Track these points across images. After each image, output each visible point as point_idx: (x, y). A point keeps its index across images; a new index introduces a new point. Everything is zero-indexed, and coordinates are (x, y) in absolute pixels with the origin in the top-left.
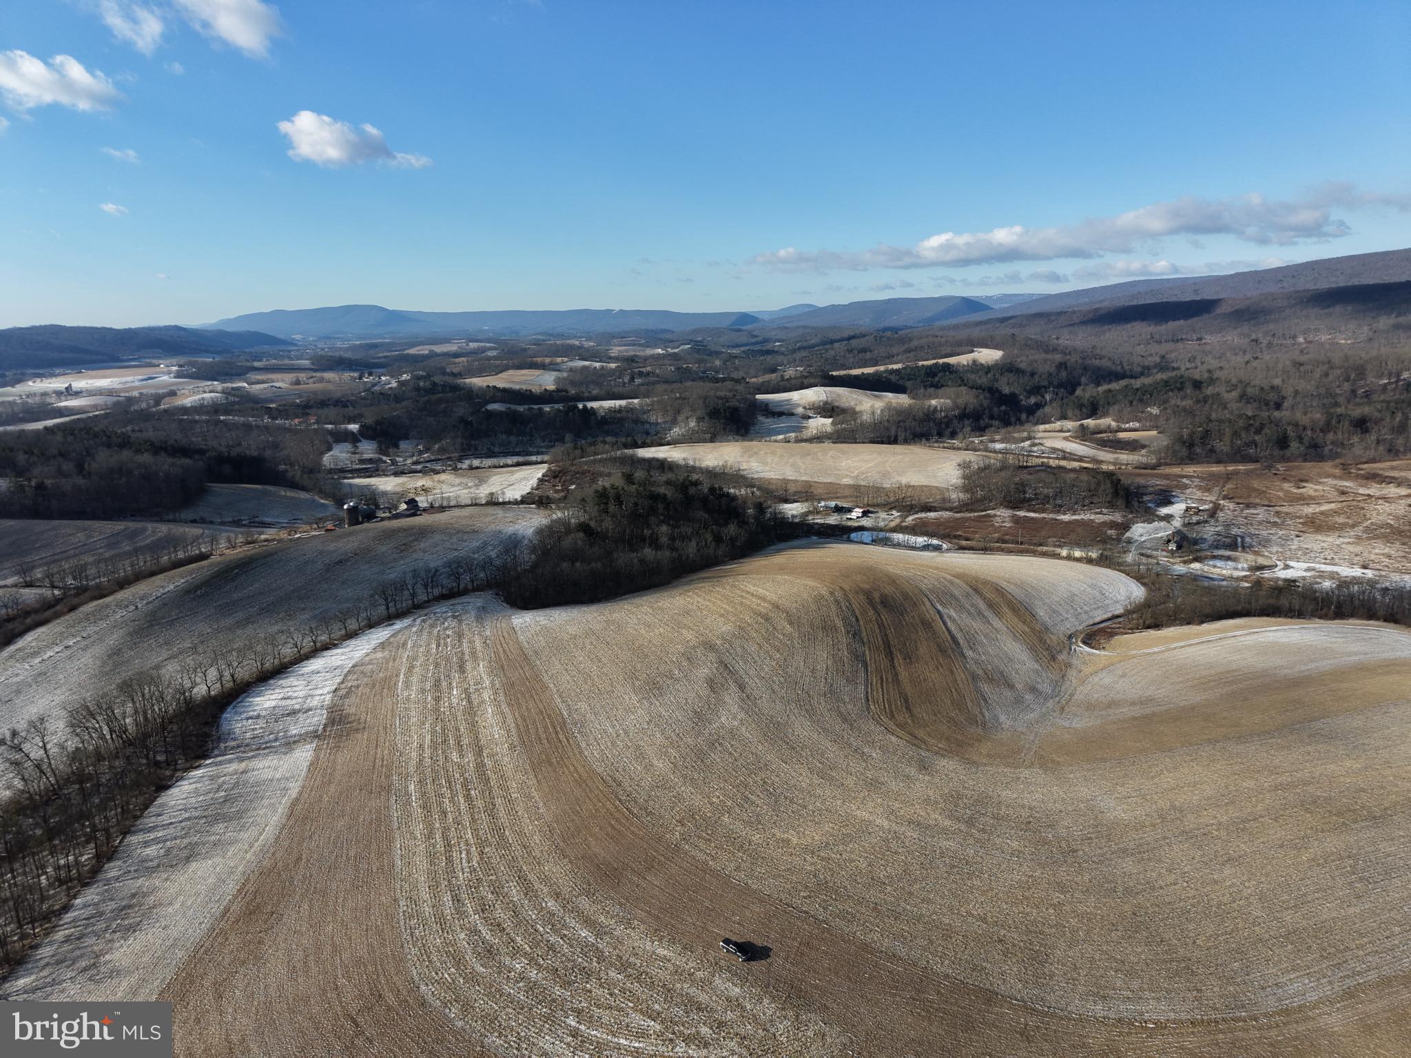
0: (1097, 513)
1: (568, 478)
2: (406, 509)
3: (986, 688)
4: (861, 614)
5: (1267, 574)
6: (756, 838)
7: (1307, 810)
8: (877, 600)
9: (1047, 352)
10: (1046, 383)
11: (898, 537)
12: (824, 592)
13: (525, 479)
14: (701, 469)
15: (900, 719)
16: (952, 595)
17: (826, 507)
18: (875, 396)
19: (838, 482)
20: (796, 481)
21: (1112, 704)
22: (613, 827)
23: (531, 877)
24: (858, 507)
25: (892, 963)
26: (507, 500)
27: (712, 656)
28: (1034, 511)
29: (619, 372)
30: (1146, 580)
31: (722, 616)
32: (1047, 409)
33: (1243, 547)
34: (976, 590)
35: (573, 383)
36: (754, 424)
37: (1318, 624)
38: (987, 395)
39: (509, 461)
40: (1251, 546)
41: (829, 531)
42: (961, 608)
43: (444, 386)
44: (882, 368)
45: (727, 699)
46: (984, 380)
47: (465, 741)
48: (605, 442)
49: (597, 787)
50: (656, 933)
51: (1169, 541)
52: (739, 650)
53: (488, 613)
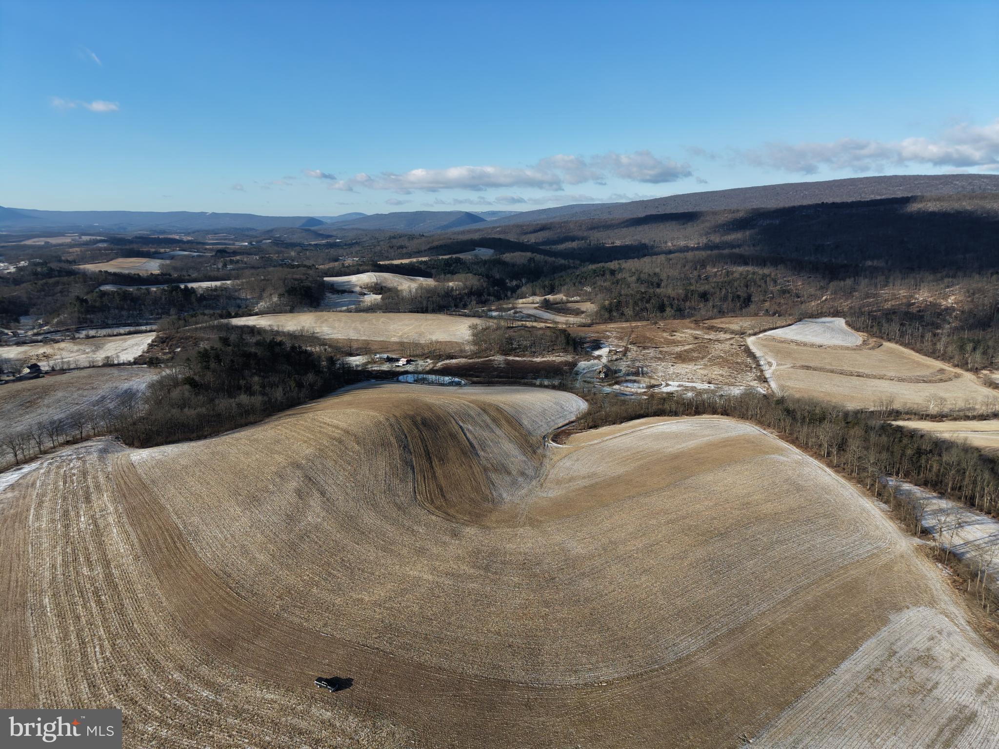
0: (556, 356)
1: (174, 343)
2: (29, 373)
3: (493, 476)
4: (409, 433)
5: (656, 390)
6: (338, 601)
7: (686, 535)
8: (420, 422)
9: (525, 251)
10: (522, 271)
11: (432, 377)
12: (382, 420)
13: (136, 344)
14: (283, 332)
15: (438, 503)
16: (469, 415)
17: (381, 358)
18: (411, 279)
19: (388, 340)
20: (357, 340)
21: (572, 479)
22: (226, 609)
23: (158, 657)
24: (403, 357)
25: (439, 674)
26: (122, 362)
27: (299, 473)
28: (518, 356)
29: (214, 260)
30: (588, 398)
31: (305, 442)
32: (524, 289)
33: (643, 374)
34: (484, 410)
35: (175, 269)
36: (323, 299)
37: (686, 419)
38: (486, 279)
39: (122, 330)
40: (647, 373)
41: (384, 375)
42: (475, 423)
43: (59, 271)
44: (414, 260)
45: (312, 503)
46: (483, 269)
47: (94, 557)
48: (204, 314)
49: (211, 580)
50: (264, 684)
51: (600, 372)
52: (320, 466)
53: (109, 453)
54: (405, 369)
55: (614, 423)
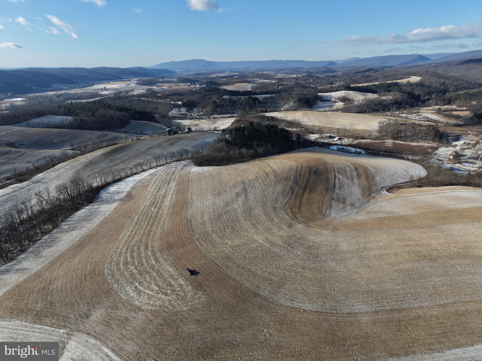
0: (426, 143)
2: (187, 131)
3: (334, 203)
4: (303, 175)
6: (219, 241)
8: (313, 171)
9: (439, 78)
10: (434, 91)
12: (294, 167)
13: (228, 122)
15: (294, 210)
16: (345, 171)
17: (326, 136)
18: (364, 95)
19: (334, 127)
21: (377, 212)
23: (149, 245)
24: (338, 136)
26: (220, 129)
27: (242, 186)
28: (402, 141)
29: (275, 84)
31: (253, 173)
32: (431, 101)
33: (481, 159)
34: (356, 169)
35: (257, 88)
36: (315, 104)
38: (407, 95)
39: (227, 116)
42: (345, 175)
43: (213, 89)
44: (370, 84)
45: (239, 200)
46: (409, 89)
47: (158, 205)
48: (256, 110)
49: (184, 222)
50: (171, 265)
51: (451, 155)
52: (252, 184)
53: (186, 167)
54: (336, 143)
55: (433, 186)
